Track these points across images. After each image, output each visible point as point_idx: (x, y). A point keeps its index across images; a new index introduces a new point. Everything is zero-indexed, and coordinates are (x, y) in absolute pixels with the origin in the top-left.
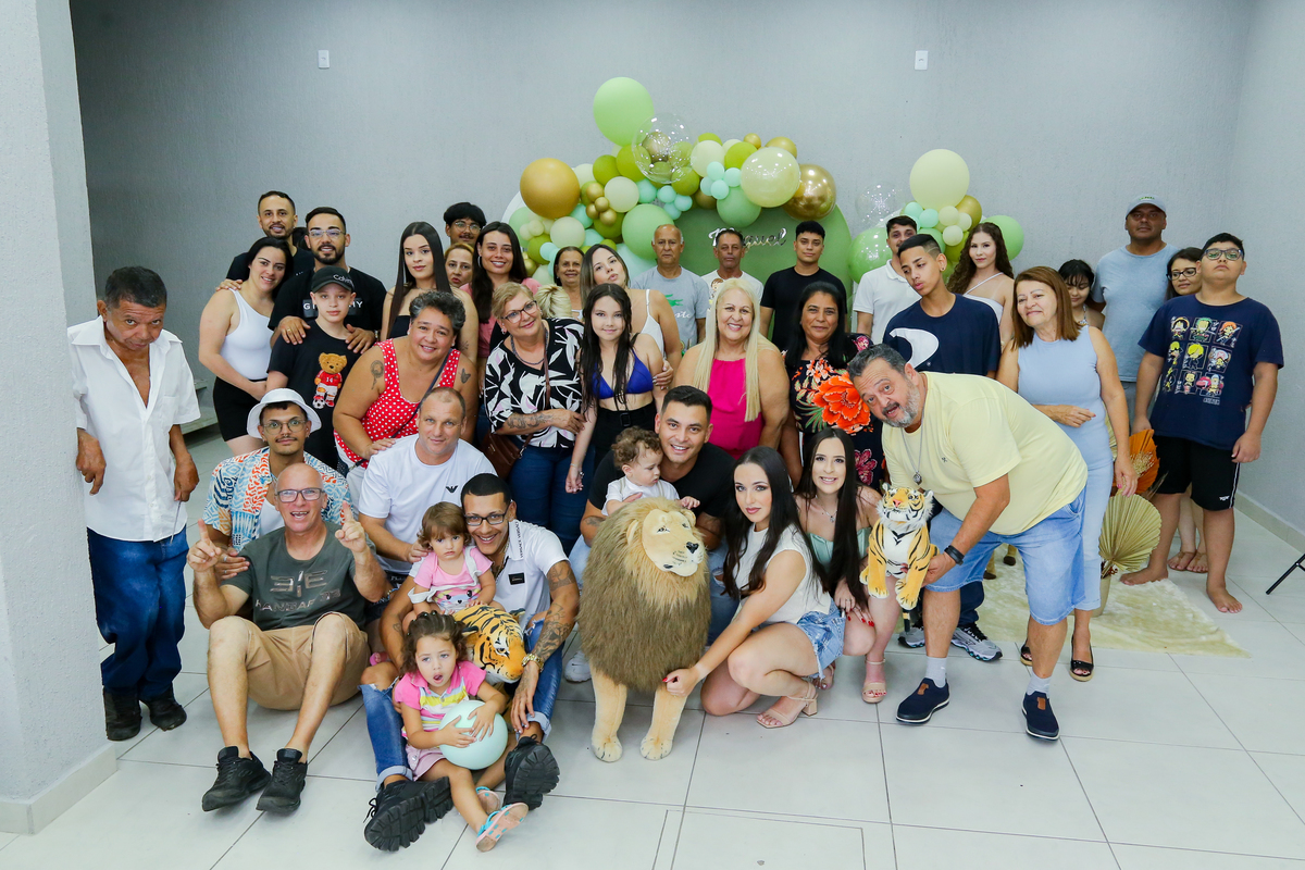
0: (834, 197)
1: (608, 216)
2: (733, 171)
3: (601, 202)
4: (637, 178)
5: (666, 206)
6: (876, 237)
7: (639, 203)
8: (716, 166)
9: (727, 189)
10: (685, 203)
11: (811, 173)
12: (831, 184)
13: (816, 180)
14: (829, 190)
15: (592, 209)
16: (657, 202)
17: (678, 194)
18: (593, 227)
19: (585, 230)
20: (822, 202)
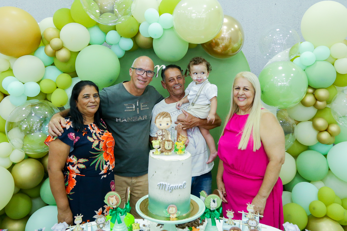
0: (243, 40)
2: (167, 16)
3: (56, 42)
4: (89, 24)
5: (113, 47)
6: (280, 68)
7: (89, 44)
8: (152, 12)
9: (162, 30)
10: (128, 44)
11: (226, 20)
12: (240, 29)
13: (230, 26)
14: (240, 33)
15: (49, 49)
16: (105, 43)
17: (121, 37)
18: (53, 64)
19: (46, 67)
20: (235, 43)
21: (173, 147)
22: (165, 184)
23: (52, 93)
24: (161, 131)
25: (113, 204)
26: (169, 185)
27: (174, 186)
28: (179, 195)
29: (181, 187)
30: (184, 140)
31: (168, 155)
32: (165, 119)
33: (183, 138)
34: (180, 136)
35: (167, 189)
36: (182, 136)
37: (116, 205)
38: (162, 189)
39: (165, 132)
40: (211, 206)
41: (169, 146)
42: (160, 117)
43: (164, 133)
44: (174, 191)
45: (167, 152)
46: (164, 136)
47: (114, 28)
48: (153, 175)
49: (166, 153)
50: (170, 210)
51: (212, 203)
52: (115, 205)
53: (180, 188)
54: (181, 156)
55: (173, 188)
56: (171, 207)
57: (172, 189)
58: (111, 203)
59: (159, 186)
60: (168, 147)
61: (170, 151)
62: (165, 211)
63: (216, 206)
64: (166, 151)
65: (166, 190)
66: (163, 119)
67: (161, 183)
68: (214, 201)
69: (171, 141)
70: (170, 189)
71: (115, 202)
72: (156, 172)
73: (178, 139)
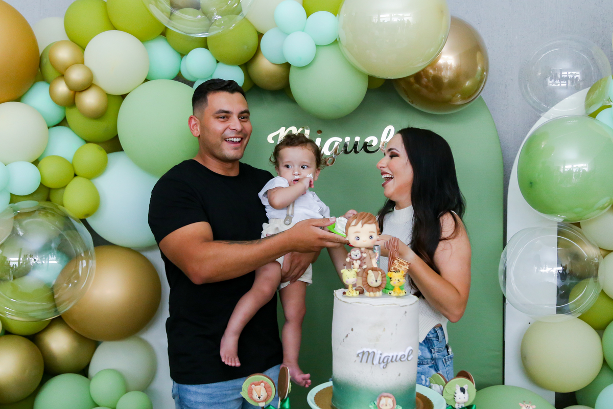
0: (485, 69)
1: (90, 100)
3: (77, 75)
7: (146, 80)
8: (291, 8)
9: (313, 48)
15: (62, 89)
17: (218, 62)
18: (63, 122)
19: (49, 128)
20: (467, 77)
21: (385, 282)
22: (374, 352)
23: (64, 187)
24: (358, 251)
25: (259, 397)
26: (381, 354)
27: (391, 355)
28: (399, 375)
29: (403, 357)
30: (403, 269)
31: (375, 297)
32: (366, 226)
33: (401, 265)
34: (396, 261)
35: (376, 361)
36: (400, 260)
37: (265, 400)
38: (367, 362)
39: (365, 253)
40: (457, 400)
41: (377, 278)
42: (356, 225)
43: (364, 255)
44: (390, 365)
45: (373, 291)
46: (364, 261)
47: (204, 43)
48: (347, 336)
49: (372, 294)
50: (381, 402)
51: (459, 394)
52: (263, 401)
53: (401, 361)
54: (399, 299)
55: (388, 359)
56: (385, 397)
57: (385, 362)
58: (255, 396)
59: (360, 355)
60: (375, 280)
61: (377, 289)
62: (373, 404)
63: (466, 400)
64: (371, 288)
65: (374, 363)
66: (362, 226)
67: (366, 350)
68: (463, 390)
69: (381, 270)
70: (383, 362)
71: (264, 394)
72: (352, 330)
73: (392, 268)
